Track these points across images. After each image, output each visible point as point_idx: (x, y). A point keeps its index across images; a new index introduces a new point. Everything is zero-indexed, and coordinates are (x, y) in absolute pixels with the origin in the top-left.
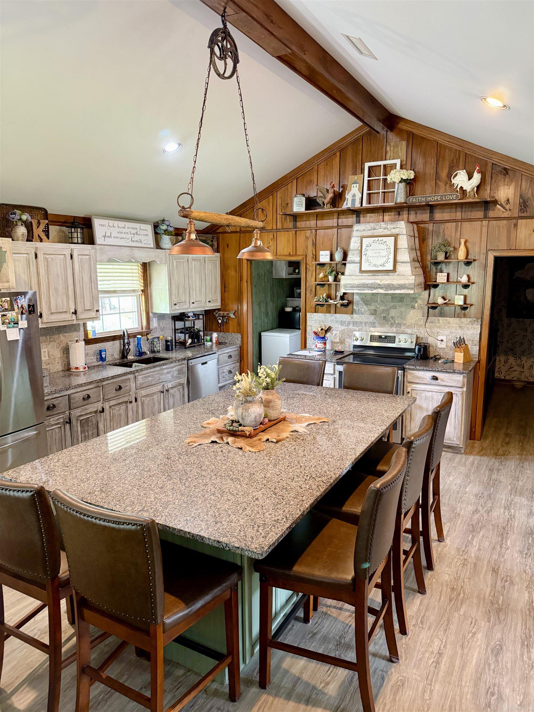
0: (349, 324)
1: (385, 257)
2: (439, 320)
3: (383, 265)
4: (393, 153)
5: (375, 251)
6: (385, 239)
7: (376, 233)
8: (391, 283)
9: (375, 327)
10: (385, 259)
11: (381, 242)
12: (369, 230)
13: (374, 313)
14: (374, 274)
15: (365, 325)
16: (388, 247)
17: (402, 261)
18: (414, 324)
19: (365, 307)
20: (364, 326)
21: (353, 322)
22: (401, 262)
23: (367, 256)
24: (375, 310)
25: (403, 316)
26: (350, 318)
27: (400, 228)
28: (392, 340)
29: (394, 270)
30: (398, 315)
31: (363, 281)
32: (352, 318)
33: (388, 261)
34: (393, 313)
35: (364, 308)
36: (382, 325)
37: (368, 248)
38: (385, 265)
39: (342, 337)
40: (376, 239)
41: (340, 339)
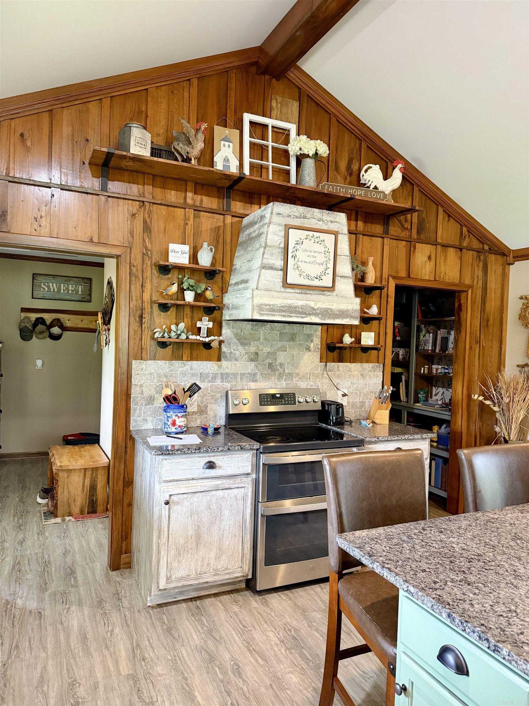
0: (214, 378)
1: (322, 264)
2: (338, 366)
3: (319, 278)
4: (281, 112)
5: (309, 254)
6: (323, 236)
7: (307, 223)
8: (330, 307)
9: (256, 381)
10: (322, 268)
11: (317, 240)
12: (297, 217)
13: (255, 357)
14: (304, 291)
15: (242, 379)
16: (327, 250)
17: (341, 275)
18: (310, 374)
19: (240, 348)
20: (239, 379)
21: (221, 374)
22: (341, 277)
23: (296, 259)
24: (257, 354)
25: (294, 364)
26: (216, 368)
27: (339, 223)
28: (291, 401)
29: (332, 288)
30: (288, 360)
31: (289, 302)
32: (220, 367)
33: (327, 272)
34: (282, 357)
35: (239, 351)
36: (266, 377)
37: (298, 247)
38: (322, 278)
39: (202, 402)
40: (311, 233)
41: (199, 406)
